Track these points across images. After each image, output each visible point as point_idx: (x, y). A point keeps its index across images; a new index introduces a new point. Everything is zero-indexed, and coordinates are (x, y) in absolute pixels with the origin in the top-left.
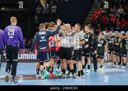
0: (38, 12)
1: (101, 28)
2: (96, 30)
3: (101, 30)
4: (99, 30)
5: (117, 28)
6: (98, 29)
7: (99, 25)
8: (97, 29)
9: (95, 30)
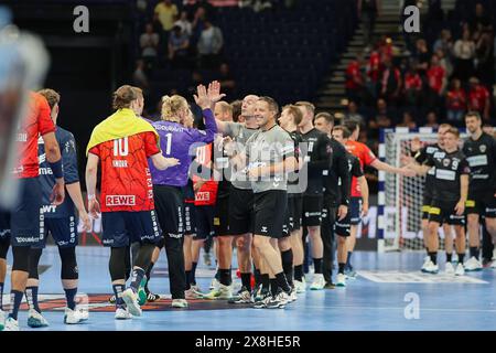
0: (148, 52)
1: (389, 115)
2: (372, 124)
3: (388, 122)
4: (381, 122)
5: (451, 115)
6: (378, 118)
7: (381, 102)
8: (375, 120)
9: (367, 124)
